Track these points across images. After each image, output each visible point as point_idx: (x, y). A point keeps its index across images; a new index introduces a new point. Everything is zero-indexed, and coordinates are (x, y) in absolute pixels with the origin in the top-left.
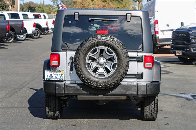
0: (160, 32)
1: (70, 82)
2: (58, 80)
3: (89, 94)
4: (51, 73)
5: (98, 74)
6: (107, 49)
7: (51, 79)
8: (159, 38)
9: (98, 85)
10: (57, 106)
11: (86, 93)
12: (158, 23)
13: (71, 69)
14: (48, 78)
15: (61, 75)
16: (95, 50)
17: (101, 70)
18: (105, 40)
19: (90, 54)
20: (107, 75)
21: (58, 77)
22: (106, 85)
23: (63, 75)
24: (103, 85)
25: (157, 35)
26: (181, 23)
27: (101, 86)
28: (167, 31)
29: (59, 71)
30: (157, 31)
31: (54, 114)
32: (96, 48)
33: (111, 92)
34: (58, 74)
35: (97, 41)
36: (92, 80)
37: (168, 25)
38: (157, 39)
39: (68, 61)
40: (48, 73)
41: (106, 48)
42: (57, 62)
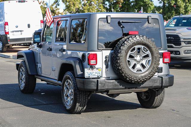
0: (10, 33)
1: (105, 78)
2: (97, 77)
3: (125, 88)
4: (90, 72)
5: (136, 70)
6: (144, 47)
7: (91, 77)
8: (10, 38)
9: (137, 80)
10: (86, 101)
11: (122, 87)
12: (8, 25)
13: (107, 67)
14: (88, 76)
15: (98, 73)
16: (134, 49)
18: (143, 40)
19: (130, 53)
20: (143, 71)
21: (96, 75)
22: (143, 79)
23: (100, 73)
24: (141, 79)
25: (8, 36)
26: (28, 25)
27: (140, 80)
28: (16, 31)
29: (97, 69)
30: (8, 31)
31: (82, 109)
32: (135, 47)
33: (142, 86)
34: (96, 71)
35: (136, 40)
36: (132, 76)
37: (17, 27)
38: (8, 39)
39: (104, 59)
40: (88, 71)
41: (142, 47)
42: (94, 61)
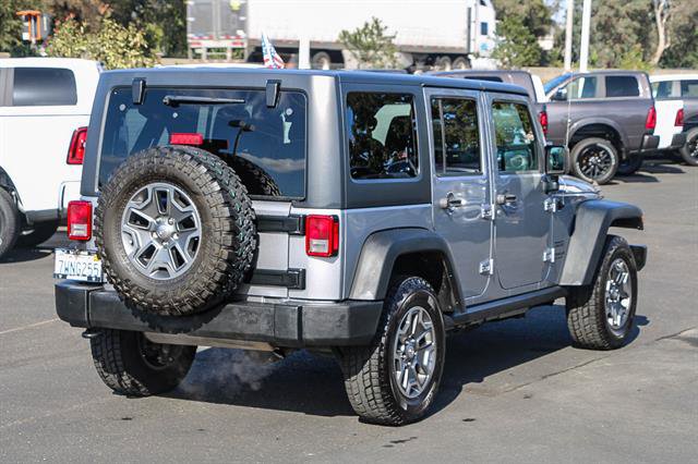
2: (85, 279)
4: (70, 260)
5: (153, 268)
6: (175, 191)
7: (69, 277)
9: (148, 302)
14: (63, 272)
15: (92, 267)
16: (145, 195)
17: (162, 256)
19: (131, 206)
20: (174, 273)
21: (87, 272)
22: (168, 303)
23: (99, 267)
27: (158, 304)
29: (89, 253)
32: (146, 189)
34: (87, 262)
36: (133, 286)
40: (63, 258)
41: (170, 189)
